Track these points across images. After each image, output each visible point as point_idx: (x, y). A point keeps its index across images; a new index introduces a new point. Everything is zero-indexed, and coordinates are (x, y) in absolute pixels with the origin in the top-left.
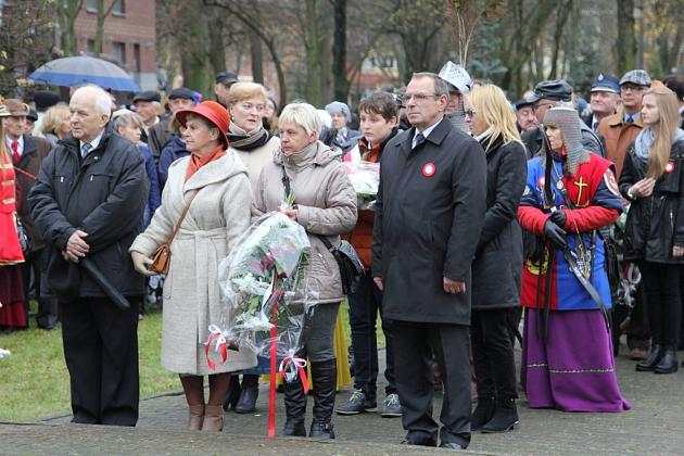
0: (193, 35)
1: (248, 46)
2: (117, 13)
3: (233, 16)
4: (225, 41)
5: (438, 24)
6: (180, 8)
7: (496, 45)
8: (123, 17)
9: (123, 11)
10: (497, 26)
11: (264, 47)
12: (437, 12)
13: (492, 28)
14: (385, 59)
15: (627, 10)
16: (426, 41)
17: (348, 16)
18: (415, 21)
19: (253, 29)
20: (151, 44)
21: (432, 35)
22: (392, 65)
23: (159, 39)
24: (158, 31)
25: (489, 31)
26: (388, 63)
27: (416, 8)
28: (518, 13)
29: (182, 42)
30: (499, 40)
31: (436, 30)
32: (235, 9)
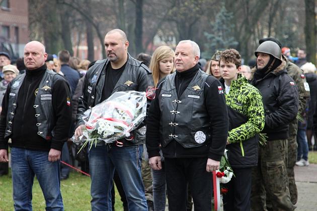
0: (51, 22)
1: (85, 28)
2: (5, 8)
3: (75, 11)
4: (71, 25)
5: (198, 15)
6: (42, 5)
7: (231, 28)
8: (8, 11)
9: (8, 6)
10: (232, 17)
11: (94, 29)
12: (197, 9)
13: (229, 19)
14: (168, 37)
15: (311, 8)
16: (191, 25)
17: (144, 11)
18: (185, 14)
19: (87, 18)
20: (26, 27)
21: (195, 22)
22: (172, 40)
23: (30, 24)
24: (30, 19)
25: (228, 20)
26: (170, 39)
27: (185, 6)
28: (246, 9)
29: (44, 26)
30: (233, 26)
31: (197, 19)
32: (76, 6)
